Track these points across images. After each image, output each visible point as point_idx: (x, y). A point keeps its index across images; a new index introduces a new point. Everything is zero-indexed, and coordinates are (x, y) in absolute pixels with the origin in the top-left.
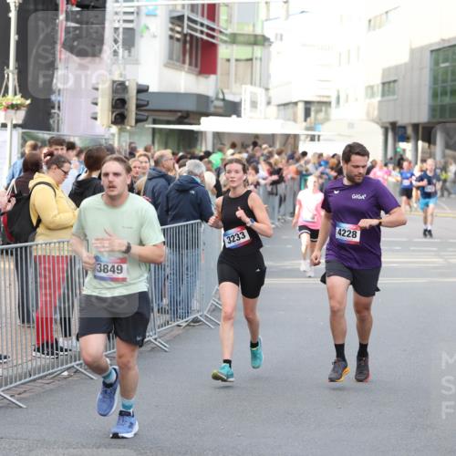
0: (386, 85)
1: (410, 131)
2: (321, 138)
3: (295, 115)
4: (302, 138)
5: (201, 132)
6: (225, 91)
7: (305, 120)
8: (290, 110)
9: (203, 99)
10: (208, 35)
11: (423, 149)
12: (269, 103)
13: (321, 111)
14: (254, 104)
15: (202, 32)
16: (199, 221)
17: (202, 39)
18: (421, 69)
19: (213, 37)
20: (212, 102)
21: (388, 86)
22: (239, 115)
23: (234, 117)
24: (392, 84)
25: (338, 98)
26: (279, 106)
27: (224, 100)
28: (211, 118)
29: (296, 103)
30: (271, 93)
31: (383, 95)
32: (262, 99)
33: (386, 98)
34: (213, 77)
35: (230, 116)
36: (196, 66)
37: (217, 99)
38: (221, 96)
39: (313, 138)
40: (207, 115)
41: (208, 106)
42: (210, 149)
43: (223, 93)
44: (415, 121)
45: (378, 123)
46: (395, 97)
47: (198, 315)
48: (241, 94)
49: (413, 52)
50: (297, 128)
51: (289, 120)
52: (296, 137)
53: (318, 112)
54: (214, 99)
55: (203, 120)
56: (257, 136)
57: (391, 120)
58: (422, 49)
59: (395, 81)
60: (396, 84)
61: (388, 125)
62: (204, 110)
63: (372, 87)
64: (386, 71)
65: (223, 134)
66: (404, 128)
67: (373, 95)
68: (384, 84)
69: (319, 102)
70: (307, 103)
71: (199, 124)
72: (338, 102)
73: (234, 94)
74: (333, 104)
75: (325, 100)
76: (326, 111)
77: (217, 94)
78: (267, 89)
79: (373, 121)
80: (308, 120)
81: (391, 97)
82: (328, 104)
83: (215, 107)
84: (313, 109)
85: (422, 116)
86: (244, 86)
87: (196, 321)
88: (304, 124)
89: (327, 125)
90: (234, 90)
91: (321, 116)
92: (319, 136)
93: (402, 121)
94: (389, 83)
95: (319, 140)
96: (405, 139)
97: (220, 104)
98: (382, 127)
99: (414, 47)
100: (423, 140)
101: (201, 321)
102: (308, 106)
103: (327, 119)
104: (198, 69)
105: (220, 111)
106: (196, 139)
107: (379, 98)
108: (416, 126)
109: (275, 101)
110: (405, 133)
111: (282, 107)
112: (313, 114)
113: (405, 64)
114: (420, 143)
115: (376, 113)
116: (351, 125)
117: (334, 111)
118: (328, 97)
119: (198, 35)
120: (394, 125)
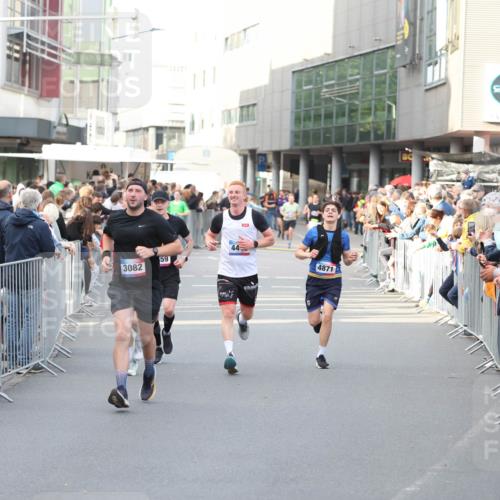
0: (245, 109)
1: (270, 159)
2: (174, 167)
3: (145, 141)
4: (154, 167)
5: (43, 161)
6: (68, 116)
7: (157, 148)
8: (140, 136)
9: (44, 124)
10: (49, 54)
11: (284, 178)
12: (117, 129)
13: (174, 137)
14: (100, 130)
15: (43, 51)
16: (40, 258)
17: (43, 59)
18: (282, 91)
19: (55, 56)
20: (55, 127)
21: (247, 110)
22: (84, 143)
23: (79, 144)
24: (251, 108)
25: (193, 124)
26: (127, 132)
27: (67, 125)
28: (53, 145)
29: (146, 129)
30: (119, 118)
31: (241, 120)
32: (109, 125)
33: (245, 123)
34: (55, 101)
35: (74, 143)
36: (37, 88)
37: (60, 124)
38: (64, 122)
39: (165, 167)
40: (49, 142)
41: (49, 132)
42: (52, 179)
43: (66, 118)
44: (276, 148)
45: (236, 151)
46: (255, 122)
47: (39, 361)
48: (86, 119)
49: (273, 73)
50: (148, 156)
51: (140, 147)
52: (147, 165)
53: (170, 138)
54: (56, 124)
55: (45, 147)
56: (103, 165)
57: (250, 147)
58: (283, 69)
59: (254, 105)
60: (255, 108)
61: (247, 153)
62: (46, 137)
63: (229, 111)
64: (244, 94)
65: (67, 162)
66: (264, 155)
67: (230, 120)
68: (242, 107)
69: (171, 128)
70: (159, 128)
71: (40, 152)
72: (193, 128)
73: (78, 119)
74: (187, 130)
75: (178, 125)
76: (179, 137)
77: (60, 119)
78: (115, 114)
79: (231, 148)
80: (160, 147)
81: (249, 123)
82: (182, 129)
83: (58, 133)
84: (165, 135)
85: (284, 143)
86: (89, 111)
87: (37, 368)
88: (156, 151)
89: (181, 152)
90: (79, 115)
91: (174, 142)
92: (172, 165)
93: (262, 148)
94: (248, 106)
95: (172, 169)
96: (265, 167)
97: (63, 130)
98: (240, 155)
99: (274, 68)
100: (285, 169)
101: (42, 368)
102: (160, 132)
103: (180, 147)
104: (39, 92)
105: (64, 137)
106: (38, 168)
107: (237, 124)
108: (277, 154)
109: (124, 126)
110: (266, 160)
111: (131, 133)
112: (165, 140)
113: (265, 86)
114: (282, 172)
115: (234, 139)
116: (207, 153)
117: (188, 137)
118: (182, 122)
119: (39, 54)
120: (253, 152)
